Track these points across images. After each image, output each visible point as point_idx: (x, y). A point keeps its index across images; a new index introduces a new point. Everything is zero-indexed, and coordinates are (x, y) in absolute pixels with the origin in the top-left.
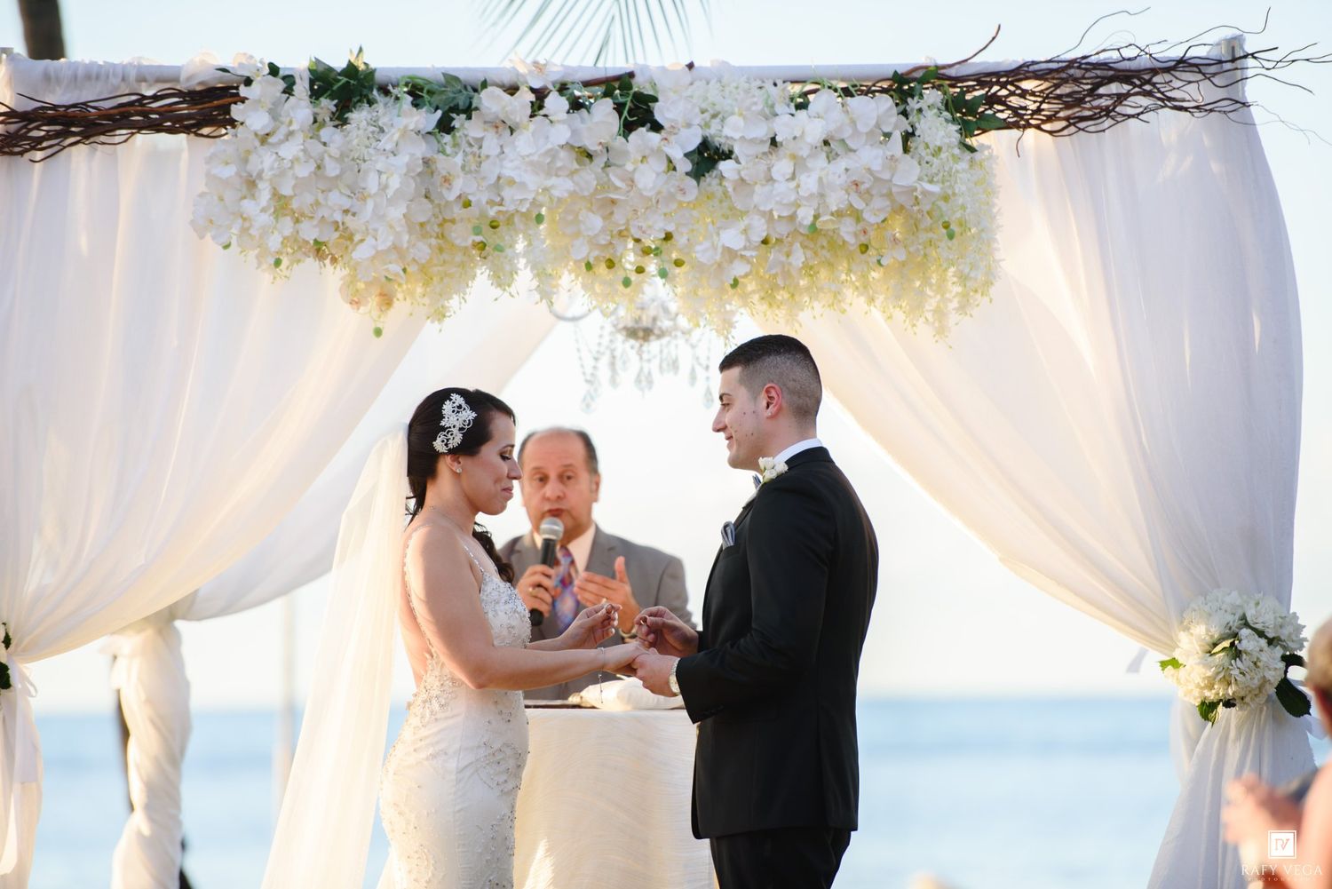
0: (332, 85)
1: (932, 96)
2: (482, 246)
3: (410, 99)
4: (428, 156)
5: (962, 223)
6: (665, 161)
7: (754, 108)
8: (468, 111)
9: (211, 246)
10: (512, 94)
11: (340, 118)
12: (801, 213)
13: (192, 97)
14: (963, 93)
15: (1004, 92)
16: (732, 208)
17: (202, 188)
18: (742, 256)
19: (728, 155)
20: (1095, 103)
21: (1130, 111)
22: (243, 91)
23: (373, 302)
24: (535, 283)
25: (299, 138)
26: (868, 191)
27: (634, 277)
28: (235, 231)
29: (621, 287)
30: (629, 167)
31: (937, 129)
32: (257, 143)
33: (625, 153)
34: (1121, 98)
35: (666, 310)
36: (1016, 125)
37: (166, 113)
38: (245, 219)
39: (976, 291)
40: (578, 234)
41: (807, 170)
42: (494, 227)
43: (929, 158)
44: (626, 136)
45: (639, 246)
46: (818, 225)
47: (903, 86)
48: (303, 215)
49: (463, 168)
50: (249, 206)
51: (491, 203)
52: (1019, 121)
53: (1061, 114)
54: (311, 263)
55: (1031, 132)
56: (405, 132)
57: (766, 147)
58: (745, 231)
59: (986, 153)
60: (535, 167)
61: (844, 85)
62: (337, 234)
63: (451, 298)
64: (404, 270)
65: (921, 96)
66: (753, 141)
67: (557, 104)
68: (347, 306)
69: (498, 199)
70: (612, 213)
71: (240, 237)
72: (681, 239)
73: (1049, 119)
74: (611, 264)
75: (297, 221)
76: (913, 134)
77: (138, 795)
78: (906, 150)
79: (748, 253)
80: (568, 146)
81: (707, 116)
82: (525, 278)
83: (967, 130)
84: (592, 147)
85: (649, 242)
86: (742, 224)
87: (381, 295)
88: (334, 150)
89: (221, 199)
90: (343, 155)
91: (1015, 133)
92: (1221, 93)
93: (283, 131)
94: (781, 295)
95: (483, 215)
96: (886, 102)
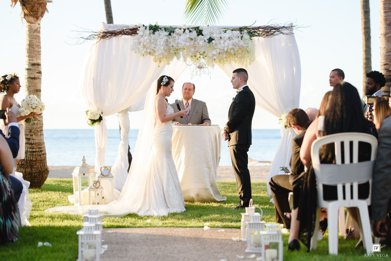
0: (152, 28)
1: (245, 31)
2: (175, 53)
3: (164, 30)
4: (167, 39)
5: (250, 51)
6: (204, 40)
7: (218, 32)
8: (173, 32)
9: (133, 52)
10: (180, 30)
11: (154, 33)
12: (225, 49)
13: (131, 30)
14: (250, 31)
15: (257, 31)
16: (214, 48)
17: (132, 44)
18: (216, 55)
19: (214, 40)
20: (271, 33)
21: (276, 34)
22: (139, 29)
23: (158, 62)
24: (183, 59)
25: (147, 36)
26: (235, 46)
27: (199, 58)
28: (137, 50)
29: (197, 60)
30: (198, 41)
31: (246, 36)
32: (141, 37)
33: (198, 39)
34: (274, 32)
35: (204, 64)
36: (258, 36)
37: (127, 32)
38: (139, 49)
39: (252, 61)
40: (190, 52)
41: (226, 42)
42: (177, 50)
43: (245, 41)
44: (198, 36)
45: (200, 53)
46: (228, 51)
47: (241, 29)
48: (148, 48)
49: (172, 41)
50: (139, 47)
51: (177, 46)
52: (259, 35)
53: (265, 34)
54: (149, 55)
55: (261, 37)
56: (164, 35)
57: (220, 38)
58: (216, 51)
59: (254, 40)
60: (184, 41)
61: (232, 29)
62: (153, 51)
63: (170, 61)
64: (163, 57)
65: (244, 31)
66: (217, 37)
67: (187, 31)
68: (154, 62)
69: (178, 46)
70: (196, 48)
71: (138, 51)
72: (206, 53)
73: (263, 35)
74: (195, 56)
75: (147, 49)
76: (242, 37)
77: (122, 138)
78: (241, 39)
79: (217, 55)
80: (189, 38)
81: (211, 33)
82: (182, 58)
83: (251, 36)
84: (193, 38)
85: (201, 53)
86: (216, 50)
87: (160, 60)
88: (152, 38)
89: (135, 45)
90: (154, 39)
91: (258, 37)
92: (290, 32)
93: (145, 35)
94: (222, 62)
95: (175, 48)
96: (238, 32)
